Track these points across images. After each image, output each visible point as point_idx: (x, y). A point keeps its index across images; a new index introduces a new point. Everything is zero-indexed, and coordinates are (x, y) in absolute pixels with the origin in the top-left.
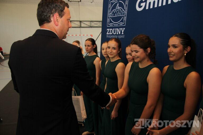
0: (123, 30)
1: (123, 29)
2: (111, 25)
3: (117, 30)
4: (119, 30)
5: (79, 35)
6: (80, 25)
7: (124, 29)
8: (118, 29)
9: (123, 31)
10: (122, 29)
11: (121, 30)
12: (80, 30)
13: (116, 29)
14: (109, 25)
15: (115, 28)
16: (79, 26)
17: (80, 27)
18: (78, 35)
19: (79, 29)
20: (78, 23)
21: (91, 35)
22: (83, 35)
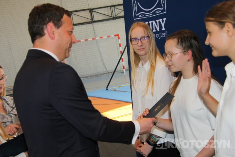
0: (163, 23)
1: (163, 21)
2: (140, 15)
3: (152, 23)
4: (156, 23)
5: (91, 39)
6: (90, 18)
7: (165, 19)
8: (154, 22)
9: (163, 25)
10: (161, 20)
11: (159, 22)
12: (93, 29)
13: (150, 22)
14: (138, 17)
15: (149, 20)
16: (90, 21)
17: (91, 23)
18: (89, 40)
19: (90, 26)
20: (87, 14)
21: (115, 35)
22: (101, 38)
